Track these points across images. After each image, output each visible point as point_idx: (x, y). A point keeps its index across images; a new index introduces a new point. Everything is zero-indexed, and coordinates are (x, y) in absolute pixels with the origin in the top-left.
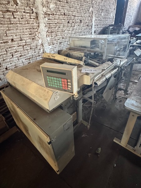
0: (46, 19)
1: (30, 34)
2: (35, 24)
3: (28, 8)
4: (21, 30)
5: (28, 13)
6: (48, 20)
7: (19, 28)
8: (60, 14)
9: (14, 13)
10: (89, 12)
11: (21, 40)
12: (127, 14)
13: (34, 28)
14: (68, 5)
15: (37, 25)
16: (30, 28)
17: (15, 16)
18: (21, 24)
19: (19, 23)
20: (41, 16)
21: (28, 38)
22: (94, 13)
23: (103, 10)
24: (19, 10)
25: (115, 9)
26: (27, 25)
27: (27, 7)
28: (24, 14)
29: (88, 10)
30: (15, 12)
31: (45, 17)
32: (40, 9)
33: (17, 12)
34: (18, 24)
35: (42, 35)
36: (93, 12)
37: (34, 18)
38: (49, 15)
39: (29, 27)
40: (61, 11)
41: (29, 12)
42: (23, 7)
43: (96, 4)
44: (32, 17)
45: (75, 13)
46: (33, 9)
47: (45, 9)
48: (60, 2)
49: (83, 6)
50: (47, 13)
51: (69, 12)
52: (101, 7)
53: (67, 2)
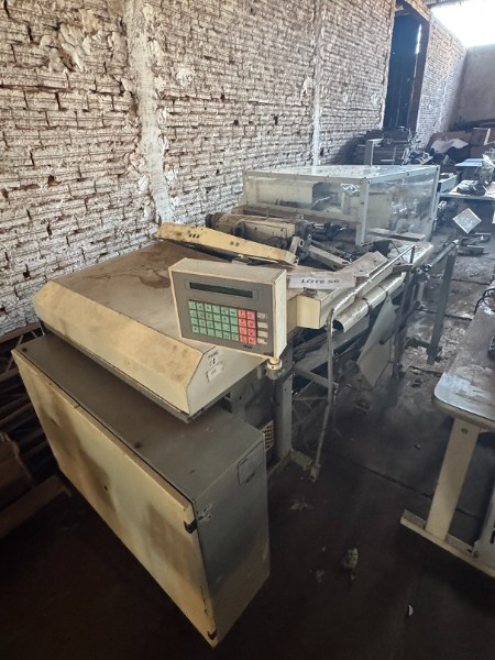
0: (164, 112)
1: (110, 161)
2: (127, 129)
3: (106, 79)
4: (80, 147)
5: (105, 94)
6: (171, 117)
7: (74, 141)
8: (209, 98)
9: (60, 95)
10: (302, 91)
11: (78, 180)
12: (422, 97)
13: (122, 143)
14: (233, 71)
15: (137, 131)
16: (112, 142)
17: (64, 105)
18: (82, 128)
19: (74, 124)
20: (148, 104)
21: (103, 173)
22: (317, 95)
23: (345, 84)
24: (77, 85)
25: (383, 83)
26: (102, 131)
27: (102, 76)
28: (93, 97)
29: (298, 86)
30: (64, 91)
31: (159, 107)
32: (144, 82)
33: (71, 90)
34: (73, 127)
35: (150, 164)
36: (313, 90)
37: (127, 108)
38: (174, 99)
39: (107, 138)
40: (213, 89)
41: (109, 91)
42: (90, 77)
43: (325, 65)
44: (117, 107)
45: (256, 94)
46: (121, 84)
47: (160, 83)
48: (208, 62)
49: (282, 72)
50: (168, 94)
51: (239, 93)
52: (339, 76)
53: (232, 62)
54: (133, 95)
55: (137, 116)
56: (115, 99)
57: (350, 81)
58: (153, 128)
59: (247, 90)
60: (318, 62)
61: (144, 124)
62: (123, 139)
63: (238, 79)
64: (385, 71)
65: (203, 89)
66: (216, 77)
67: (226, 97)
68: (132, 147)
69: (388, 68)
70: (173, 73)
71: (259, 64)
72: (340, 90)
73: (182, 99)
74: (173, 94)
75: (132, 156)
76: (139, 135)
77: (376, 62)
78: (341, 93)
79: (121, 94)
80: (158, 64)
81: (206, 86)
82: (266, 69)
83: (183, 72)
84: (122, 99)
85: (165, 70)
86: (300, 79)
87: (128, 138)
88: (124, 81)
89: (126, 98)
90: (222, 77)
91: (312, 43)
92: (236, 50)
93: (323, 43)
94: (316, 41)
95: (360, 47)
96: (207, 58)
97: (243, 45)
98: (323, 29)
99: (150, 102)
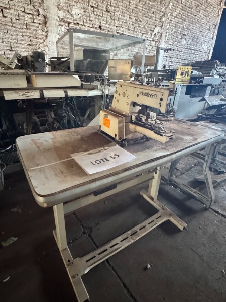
1: (29, 45)
2: (40, 32)
3: (30, 7)
4: (12, 35)
5: (29, 14)
7: (8, 32)
8: (91, 26)
9: (3, 10)
10: (154, 33)
11: (10, 51)
13: (36, 38)
14: (108, 15)
15: (46, 34)
16: (30, 37)
17: (5, 15)
18: (14, 27)
20: (53, 22)
21: (24, 50)
22: (163, 37)
23: (185, 35)
24: (13, 7)
25: (212, 38)
26: (25, 30)
27: (28, 5)
28: (22, 14)
29: (151, 30)
30: (6, 8)
31: (60, 25)
32: (52, 12)
34: (9, 26)
35: (51, 51)
36: (161, 34)
37: (41, 22)
38: (69, 23)
39: (28, 34)
40: (94, 22)
41: (31, 12)
42: (21, 4)
43: (170, 23)
44: (35, 21)
45: (121, 29)
46: (38, 10)
47: (62, 14)
48: (92, 9)
49: (141, 21)
50: (66, 20)
51: (111, 27)
52: (180, 29)
53: (108, 11)
54: (45, 17)
55: (46, 27)
56: (34, 17)
57: (188, 34)
58: (55, 34)
59: (117, 26)
60: (166, 20)
61: (49, 31)
62: (37, 36)
63: (110, 20)
64: (214, 32)
65: (88, 21)
66: (96, 16)
67: (102, 28)
68: (42, 41)
69: (216, 32)
70: (70, 10)
71: (126, 15)
72: (180, 37)
73: (74, 23)
74: (69, 20)
75: (41, 45)
76: (47, 36)
77: (208, 27)
78: (181, 39)
79: (38, 15)
80: (61, 4)
81: (90, 20)
82: (130, 18)
83: (75, 11)
84: (38, 17)
85: (65, 8)
86: (153, 27)
87: (40, 37)
88: (40, 9)
89: (41, 18)
90: (100, 17)
91: (163, 10)
92: (111, 5)
93: (170, 11)
94: (166, 9)
95: (197, 17)
96: (92, 6)
97: (116, 4)
98: (171, 4)
99: (55, 22)
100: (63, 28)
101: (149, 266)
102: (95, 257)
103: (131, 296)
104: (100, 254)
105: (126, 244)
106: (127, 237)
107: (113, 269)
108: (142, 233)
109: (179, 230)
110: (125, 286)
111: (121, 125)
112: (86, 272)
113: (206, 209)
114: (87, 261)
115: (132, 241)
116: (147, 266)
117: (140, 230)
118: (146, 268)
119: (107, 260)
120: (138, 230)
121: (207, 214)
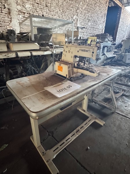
2: (6, 18)
6: (23, 18)
10: (73, 19)
12: (119, 28)
14: (47, 9)
15: (10, 20)
16: (1, 21)
22: (78, 21)
25: (104, 22)
29: (71, 17)
31: (18, 14)
32: (13, 6)
36: (77, 19)
37: (7, 13)
38: (24, 13)
40: (39, 13)
43: (82, 13)
44: (3, 12)
45: (55, 17)
47: (19, 8)
48: (37, 5)
49: (66, 12)
50: (22, 11)
51: (49, 15)
52: (87, 17)
53: (46, 6)
54: (9, 9)
55: (10, 15)
56: (2, 9)
57: (91, 19)
58: (16, 20)
59: (52, 15)
60: (79, 12)
61: (12, 18)
62: (5, 21)
63: (49, 12)
64: (105, 18)
65: (35, 12)
66: (40, 9)
67: (44, 16)
68: (8, 24)
69: (106, 18)
70: (24, 6)
71: (57, 8)
72: (87, 21)
73: (27, 13)
74: (24, 11)
75: (8, 26)
76: (11, 21)
77: (101, 15)
78: (88, 22)
79: (5, 8)
80: (18, 2)
81: (37, 11)
82: (59, 10)
83: (27, 6)
84: (4, 10)
85: (21, 4)
86: (72, 15)
87: (7, 21)
88: (5, 5)
89: (6, 10)
90: (43, 10)
91: (77, 6)
92: (48, 3)
93: (81, 7)
94: (79, 5)
95: (95, 10)
96: (37, 3)
97: (51, 2)
98: (81, 3)
99: (15, 12)
100: (21, 16)
101: (89, 148)
102: (58, 148)
103: (82, 166)
104: (60, 146)
105: (74, 138)
106: (74, 134)
107: (69, 153)
108: (82, 130)
109: (101, 126)
110: (77, 161)
111: (69, 69)
112: (54, 158)
113: (113, 113)
114: (54, 151)
115: (78, 136)
116: (88, 148)
117: (81, 129)
118: (87, 149)
119: (65, 148)
120: (80, 129)
121: (114, 115)
